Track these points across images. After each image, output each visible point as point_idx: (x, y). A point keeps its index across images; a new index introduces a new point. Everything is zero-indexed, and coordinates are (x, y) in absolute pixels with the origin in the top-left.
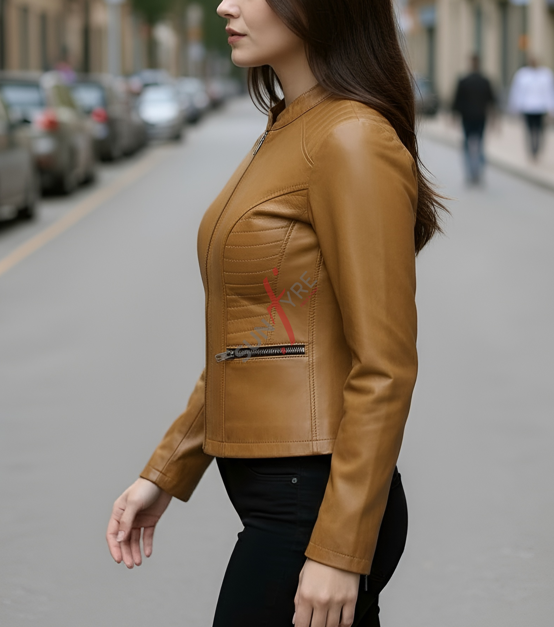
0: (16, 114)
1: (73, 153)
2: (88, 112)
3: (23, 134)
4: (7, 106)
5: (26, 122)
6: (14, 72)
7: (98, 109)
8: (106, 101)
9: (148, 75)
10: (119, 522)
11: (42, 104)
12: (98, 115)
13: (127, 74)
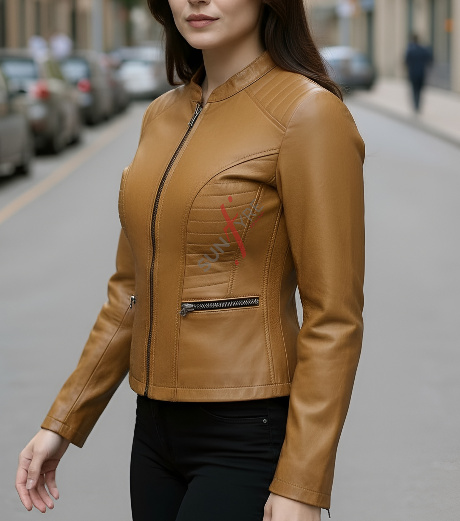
0: (15, 85)
1: (61, 118)
2: (75, 84)
3: (20, 102)
4: (7, 79)
5: (22, 92)
6: (13, 50)
7: (83, 81)
8: (90, 74)
9: (126, 52)
10: (27, 471)
11: (35, 77)
12: (82, 86)
13: (108, 51)
